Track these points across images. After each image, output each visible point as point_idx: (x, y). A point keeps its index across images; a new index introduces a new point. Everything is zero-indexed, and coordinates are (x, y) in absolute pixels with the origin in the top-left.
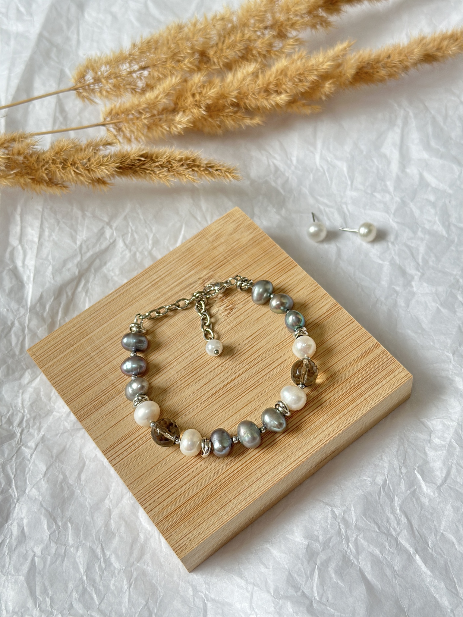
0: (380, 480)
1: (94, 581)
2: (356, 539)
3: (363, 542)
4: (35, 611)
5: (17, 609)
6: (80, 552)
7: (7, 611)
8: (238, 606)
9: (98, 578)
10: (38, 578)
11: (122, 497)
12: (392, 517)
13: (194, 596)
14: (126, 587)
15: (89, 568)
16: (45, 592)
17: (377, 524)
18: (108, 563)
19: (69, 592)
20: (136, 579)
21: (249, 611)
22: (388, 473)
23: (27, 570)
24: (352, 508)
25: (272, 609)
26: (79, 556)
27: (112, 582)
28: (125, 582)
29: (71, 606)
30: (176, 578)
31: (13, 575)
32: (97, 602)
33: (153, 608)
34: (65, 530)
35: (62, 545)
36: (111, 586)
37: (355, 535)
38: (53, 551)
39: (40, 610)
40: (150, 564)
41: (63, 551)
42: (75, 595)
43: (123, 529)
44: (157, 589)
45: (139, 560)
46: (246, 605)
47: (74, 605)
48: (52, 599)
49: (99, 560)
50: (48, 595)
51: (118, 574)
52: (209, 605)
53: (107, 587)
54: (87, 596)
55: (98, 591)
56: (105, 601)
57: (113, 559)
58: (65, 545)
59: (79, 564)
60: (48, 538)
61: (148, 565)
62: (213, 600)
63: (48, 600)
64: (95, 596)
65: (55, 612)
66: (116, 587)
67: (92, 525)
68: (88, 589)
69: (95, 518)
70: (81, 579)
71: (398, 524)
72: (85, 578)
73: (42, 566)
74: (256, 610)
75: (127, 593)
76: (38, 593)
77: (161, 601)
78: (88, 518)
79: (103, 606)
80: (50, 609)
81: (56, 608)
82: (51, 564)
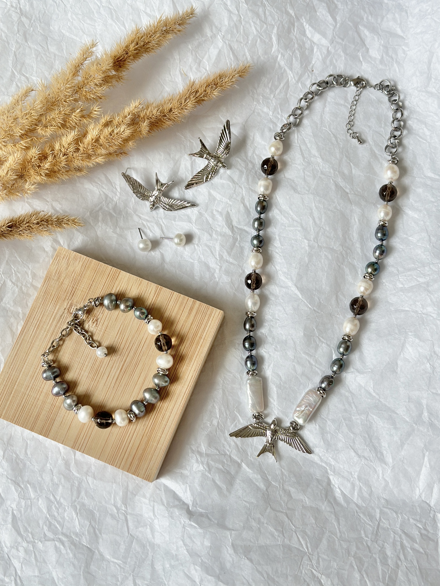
0: (215, 422)
1: (54, 516)
2: (207, 462)
3: (211, 462)
4: (24, 543)
5: (12, 545)
6: (40, 501)
7: (6, 547)
8: (146, 515)
9: (56, 514)
10: (19, 523)
11: (57, 460)
12: (225, 443)
13: (118, 513)
14: (75, 516)
15: (49, 509)
16: (26, 530)
17: (217, 450)
18: (60, 503)
19: (41, 527)
20: (80, 510)
21: (153, 518)
22: (220, 417)
23: (11, 520)
24: (202, 444)
25: (167, 515)
26: (41, 504)
27: (66, 515)
28: (74, 513)
29: (45, 535)
30: (103, 503)
31: (3, 525)
32: (60, 529)
33: (95, 526)
34: (27, 490)
35: (27, 499)
36: (66, 517)
37: (206, 460)
38: (23, 504)
39: (27, 542)
40: (86, 498)
41: (30, 503)
42: (45, 528)
43: (63, 480)
44: (94, 513)
45: (78, 497)
46: (151, 514)
47: (47, 534)
48: (32, 533)
49: (53, 503)
50: (29, 532)
51: (68, 509)
52: (128, 517)
53: (63, 518)
54: (53, 527)
55: (59, 522)
56: (65, 527)
57: (62, 500)
58: (30, 499)
59: (42, 508)
60: (18, 498)
61: (85, 500)
62: (131, 514)
63: (30, 535)
64: (58, 526)
65: (36, 541)
66: (69, 517)
67: (43, 482)
68: (53, 522)
69: (43, 477)
70: (46, 517)
71: (230, 447)
72: (48, 516)
73: (20, 515)
74: (158, 516)
75: (77, 519)
76: (22, 533)
77: (99, 519)
78: (39, 479)
79: (64, 531)
80: (33, 540)
81: (36, 538)
82: (25, 512)
